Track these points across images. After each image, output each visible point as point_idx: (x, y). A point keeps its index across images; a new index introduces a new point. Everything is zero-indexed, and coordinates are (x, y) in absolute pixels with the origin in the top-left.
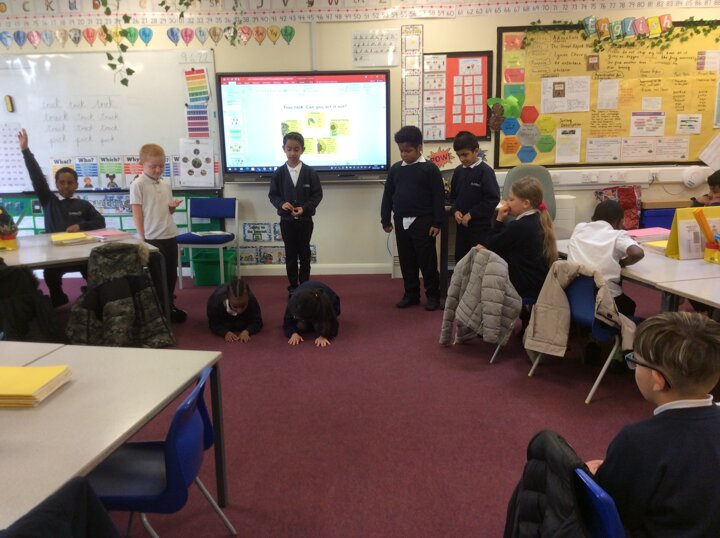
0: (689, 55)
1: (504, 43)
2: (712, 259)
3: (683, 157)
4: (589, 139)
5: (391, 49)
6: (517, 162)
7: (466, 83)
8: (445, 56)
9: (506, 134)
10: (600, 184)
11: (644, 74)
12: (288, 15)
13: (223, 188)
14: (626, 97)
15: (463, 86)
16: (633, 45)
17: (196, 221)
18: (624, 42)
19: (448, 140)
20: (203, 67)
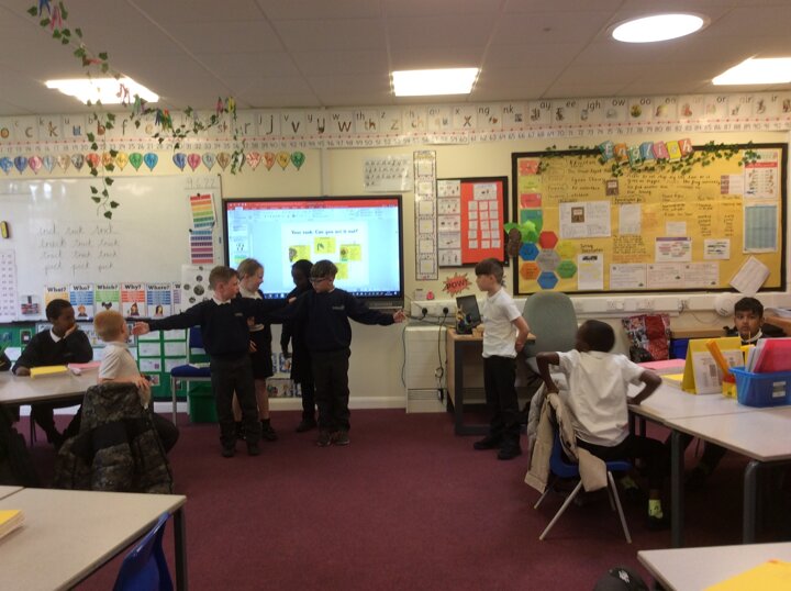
0: (712, 179)
1: (519, 169)
2: (730, 393)
3: (713, 283)
4: (612, 265)
5: (405, 174)
6: (536, 288)
7: (481, 209)
8: (459, 181)
9: (525, 259)
11: (666, 198)
12: (298, 141)
14: (649, 222)
15: (479, 211)
16: (653, 169)
17: (196, 351)
18: (643, 167)
19: (465, 265)
20: (210, 192)
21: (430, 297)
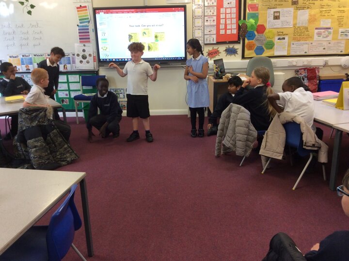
3: (341, 52)
4: (292, 42)
6: (254, 55)
7: (227, 12)
9: (248, 40)
10: (298, 67)
11: (322, 7)
13: (98, 70)
14: (312, 19)
15: (226, 14)
17: (85, 88)
19: (218, 43)
20: (86, 5)
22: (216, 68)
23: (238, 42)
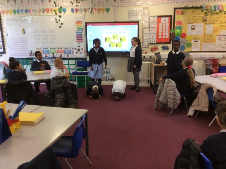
1: (176, 13)
4: (203, 44)
5: (140, 15)
7: (163, 25)
8: (157, 17)
10: (206, 58)
11: (221, 23)
12: (108, 4)
13: (86, 58)
14: (215, 30)
15: (162, 26)
16: (218, 13)
17: (78, 67)
18: (215, 13)
19: (157, 43)
20: (81, 20)
21: (146, 53)
22: (156, 58)
23: (169, 43)
